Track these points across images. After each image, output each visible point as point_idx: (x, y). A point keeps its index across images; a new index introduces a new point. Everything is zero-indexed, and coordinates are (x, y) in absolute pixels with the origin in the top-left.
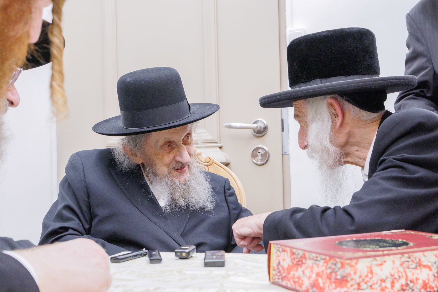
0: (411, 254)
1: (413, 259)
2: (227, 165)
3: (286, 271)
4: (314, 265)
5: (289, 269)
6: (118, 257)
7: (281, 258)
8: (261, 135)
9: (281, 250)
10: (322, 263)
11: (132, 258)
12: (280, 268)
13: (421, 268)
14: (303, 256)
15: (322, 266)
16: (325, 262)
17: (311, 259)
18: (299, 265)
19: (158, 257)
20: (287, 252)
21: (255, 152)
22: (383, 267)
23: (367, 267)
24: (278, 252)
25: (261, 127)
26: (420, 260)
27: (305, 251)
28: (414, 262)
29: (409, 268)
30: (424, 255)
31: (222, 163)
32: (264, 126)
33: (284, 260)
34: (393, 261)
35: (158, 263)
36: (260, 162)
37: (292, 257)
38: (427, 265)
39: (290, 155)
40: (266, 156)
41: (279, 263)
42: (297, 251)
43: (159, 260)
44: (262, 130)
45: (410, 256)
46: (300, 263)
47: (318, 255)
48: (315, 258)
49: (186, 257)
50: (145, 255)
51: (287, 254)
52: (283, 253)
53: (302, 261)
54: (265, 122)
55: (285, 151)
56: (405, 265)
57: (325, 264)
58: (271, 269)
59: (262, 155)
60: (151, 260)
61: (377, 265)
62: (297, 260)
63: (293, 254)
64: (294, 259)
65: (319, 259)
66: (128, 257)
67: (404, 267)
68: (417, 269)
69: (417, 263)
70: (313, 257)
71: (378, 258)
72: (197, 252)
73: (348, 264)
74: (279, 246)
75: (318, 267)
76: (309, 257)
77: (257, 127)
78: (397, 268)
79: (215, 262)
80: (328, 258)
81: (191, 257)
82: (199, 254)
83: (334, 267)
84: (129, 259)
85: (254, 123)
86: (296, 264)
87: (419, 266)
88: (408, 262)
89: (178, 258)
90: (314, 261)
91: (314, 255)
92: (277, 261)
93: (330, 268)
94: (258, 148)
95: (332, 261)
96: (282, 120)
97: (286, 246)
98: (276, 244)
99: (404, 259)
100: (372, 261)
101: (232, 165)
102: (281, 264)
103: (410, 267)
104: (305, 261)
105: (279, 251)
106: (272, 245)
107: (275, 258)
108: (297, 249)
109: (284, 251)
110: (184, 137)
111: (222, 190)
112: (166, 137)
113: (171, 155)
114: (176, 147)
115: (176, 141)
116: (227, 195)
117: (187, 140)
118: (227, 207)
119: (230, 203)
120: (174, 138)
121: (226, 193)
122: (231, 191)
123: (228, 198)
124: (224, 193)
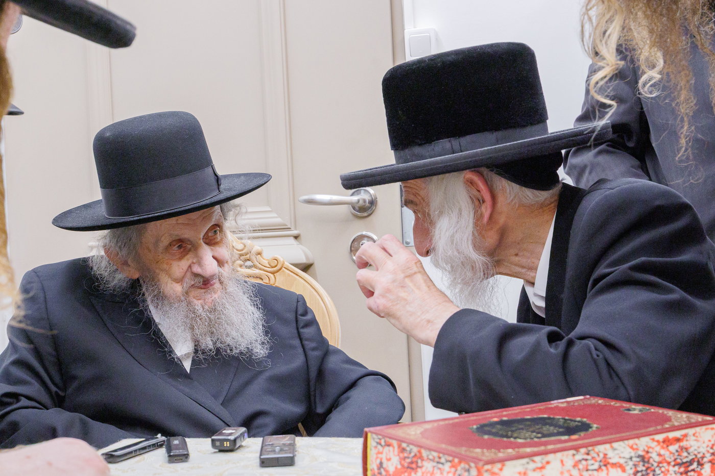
0: (590, 448)
1: (595, 455)
2: (306, 268)
4: (436, 470)
5: (398, 475)
6: (114, 453)
7: (383, 456)
8: (365, 214)
9: (383, 443)
10: (447, 467)
11: (138, 453)
12: (383, 472)
13: (607, 469)
14: (418, 454)
15: (448, 472)
16: (452, 466)
17: (431, 460)
18: (412, 469)
19: (181, 452)
20: (394, 447)
21: (355, 243)
22: (544, 471)
23: (520, 473)
24: (379, 447)
25: (365, 201)
26: (605, 455)
27: (420, 447)
28: (596, 461)
29: (587, 470)
30: (612, 447)
31: (296, 265)
32: (370, 199)
33: (389, 460)
34: (562, 461)
35: (182, 461)
37: (401, 455)
38: (618, 463)
41: (381, 463)
42: (408, 446)
43: (185, 457)
44: (367, 205)
45: (589, 451)
46: (414, 466)
47: (441, 455)
48: (437, 459)
49: (230, 448)
50: (161, 446)
51: (394, 451)
52: (387, 448)
53: (417, 462)
54: (372, 192)
55: (408, 241)
56: (581, 467)
57: (453, 470)
58: (369, 473)
60: (170, 456)
61: (534, 470)
62: (409, 460)
63: (403, 450)
64: (405, 458)
65: (443, 460)
66: (131, 452)
67: (579, 469)
68: (602, 470)
69: (601, 461)
70: (434, 457)
71: (537, 459)
72: (249, 437)
73: (487, 471)
74: (380, 437)
75: (442, 473)
76: (428, 456)
77: (359, 201)
78: (569, 471)
79: (278, 458)
80: (456, 460)
81: (240, 447)
82: (252, 440)
83: (466, 474)
84: (133, 454)
85: (352, 195)
86: (408, 467)
87: (605, 465)
88: (586, 460)
89: (217, 450)
90: (435, 464)
91: (435, 454)
92: (378, 461)
94: (361, 237)
95: (463, 465)
97: (390, 438)
98: (376, 434)
99: (578, 457)
100: (528, 463)
101: (317, 267)
102: (384, 466)
103: (591, 468)
104: (422, 463)
105: (380, 444)
106: (369, 435)
107: (375, 456)
108: (410, 443)
109: (389, 445)
110: (207, 232)
111: (291, 316)
112: (172, 232)
113: (184, 264)
114: (192, 249)
115: (192, 239)
116: (301, 324)
117: (213, 236)
118: (301, 347)
119: (307, 340)
120: (187, 234)
121: (299, 323)
122: (309, 317)
123: (302, 330)
124: (295, 322)
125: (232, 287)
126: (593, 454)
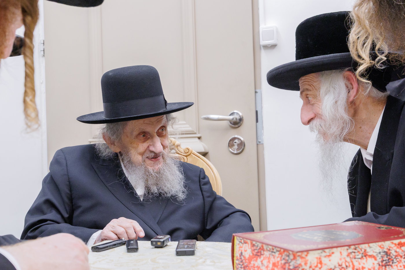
0: (357, 246)
1: (360, 250)
2: (205, 154)
3: (247, 261)
4: (271, 257)
5: (250, 259)
6: (98, 247)
7: (243, 249)
8: (237, 126)
9: (243, 242)
10: (277, 254)
11: (111, 247)
12: (243, 258)
13: (366, 258)
14: (261, 248)
15: (278, 257)
16: (280, 254)
17: (268, 250)
18: (258, 256)
19: (135, 247)
20: (248, 244)
21: (231, 142)
22: (331, 258)
23: (317, 258)
24: (241, 244)
25: (237, 119)
26: (365, 250)
27: (263, 243)
28: (360, 253)
29: (355, 258)
30: (369, 246)
31: (199, 153)
32: (239, 118)
33: (246, 251)
34: (341, 253)
35: (134, 252)
36: (237, 151)
37: (253, 248)
38: (373, 255)
39: (264, 144)
40: (242, 145)
41: (242, 253)
42: (256, 243)
43: (136, 250)
44: (238, 121)
45: (356, 247)
46: (259, 254)
47: (274, 248)
48: (272, 250)
49: (161, 246)
50: (124, 244)
51: (248, 246)
52: (245, 245)
53: (261, 252)
54: (241, 114)
55: (260, 141)
56: (351, 256)
57: (280, 256)
58: (235, 258)
59: (238, 145)
60: (128, 249)
61: (325, 257)
62: (256, 251)
63: (253, 245)
64: (254, 250)
65: (275, 251)
66: (107, 247)
67: (350, 258)
68: (363, 259)
69: (363, 254)
70: (270, 249)
71: (327, 250)
73: (299, 256)
74: (241, 238)
75: (274, 258)
76: (267, 248)
77: (233, 119)
78: (344, 258)
79: (185, 251)
80: (282, 250)
81: (166, 245)
82: (173, 242)
83: (287, 258)
84: (109, 248)
85: (230, 115)
86: (256, 255)
87: (365, 256)
88: (354, 252)
89: (154, 247)
90: (270, 253)
91: (271, 247)
92: (240, 252)
93: (284, 259)
94: (234, 139)
95: (286, 253)
96: (257, 112)
97: (247, 239)
98: (239, 237)
99: (350, 251)
100: (321, 253)
101: (210, 154)
102: (243, 254)
103: (357, 257)
104: (263, 252)
105: (241, 242)
106: (235, 237)
107: (238, 249)
108: (257, 241)
109: (246, 243)
110: (158, 130)
111: (197, 179)
112: (141, 127)
113: (145, 145)
114: (150, 137)
115: (150, 132)
116: (202, 183)
117: (162, 133)
118: (201, 195)
119: (205, 191)
120: (148, 129)
121: (201, 182)
122: (206, 180)
123: (202, 187)
124: (199, 182)
125: (169, 161)
126: (358, 249)
